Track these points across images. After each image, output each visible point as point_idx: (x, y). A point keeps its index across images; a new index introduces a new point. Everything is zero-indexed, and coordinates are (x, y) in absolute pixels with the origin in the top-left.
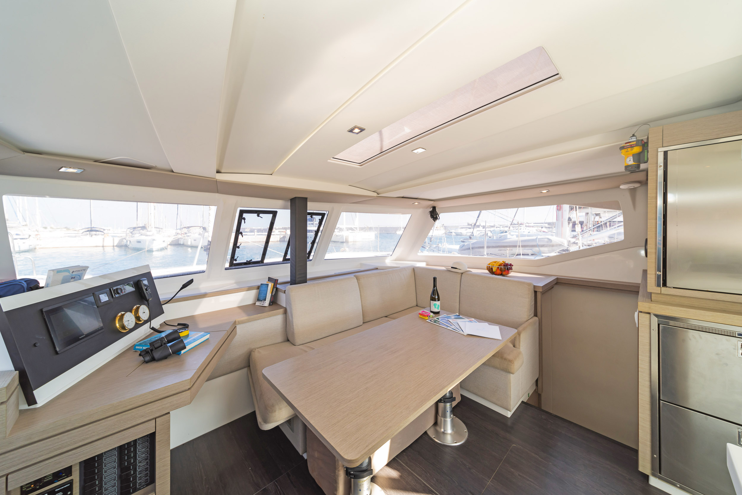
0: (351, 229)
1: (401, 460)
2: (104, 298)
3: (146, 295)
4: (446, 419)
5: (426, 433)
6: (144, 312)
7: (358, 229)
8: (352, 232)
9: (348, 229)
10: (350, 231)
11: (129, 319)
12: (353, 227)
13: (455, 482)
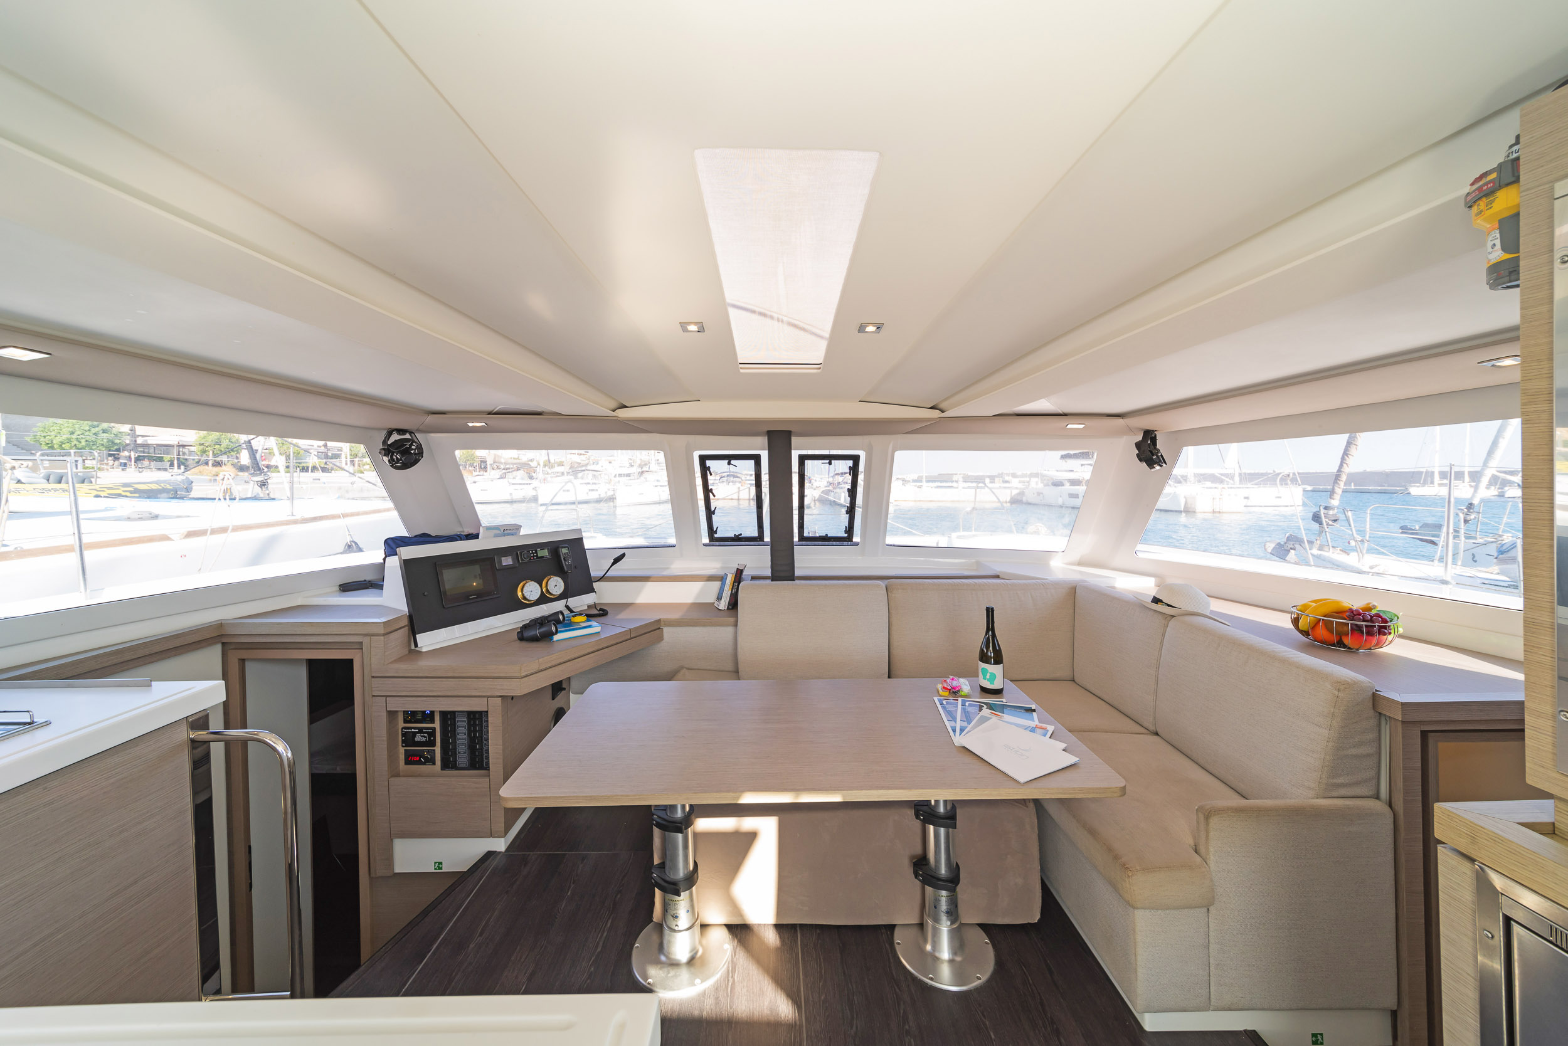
0: (1214, 479)
1: (802, 935)
2: (507, 561)
3: (564, 565)
4: (937, 925)
5: (892, 927)
6: (556, 585)
7: (1237, 478)
8: (1214, 485)
9: (1202, 478)
10: (1209, 484)
11: (531, 590)
12: (1216, 471)
13: (852, 1028)
